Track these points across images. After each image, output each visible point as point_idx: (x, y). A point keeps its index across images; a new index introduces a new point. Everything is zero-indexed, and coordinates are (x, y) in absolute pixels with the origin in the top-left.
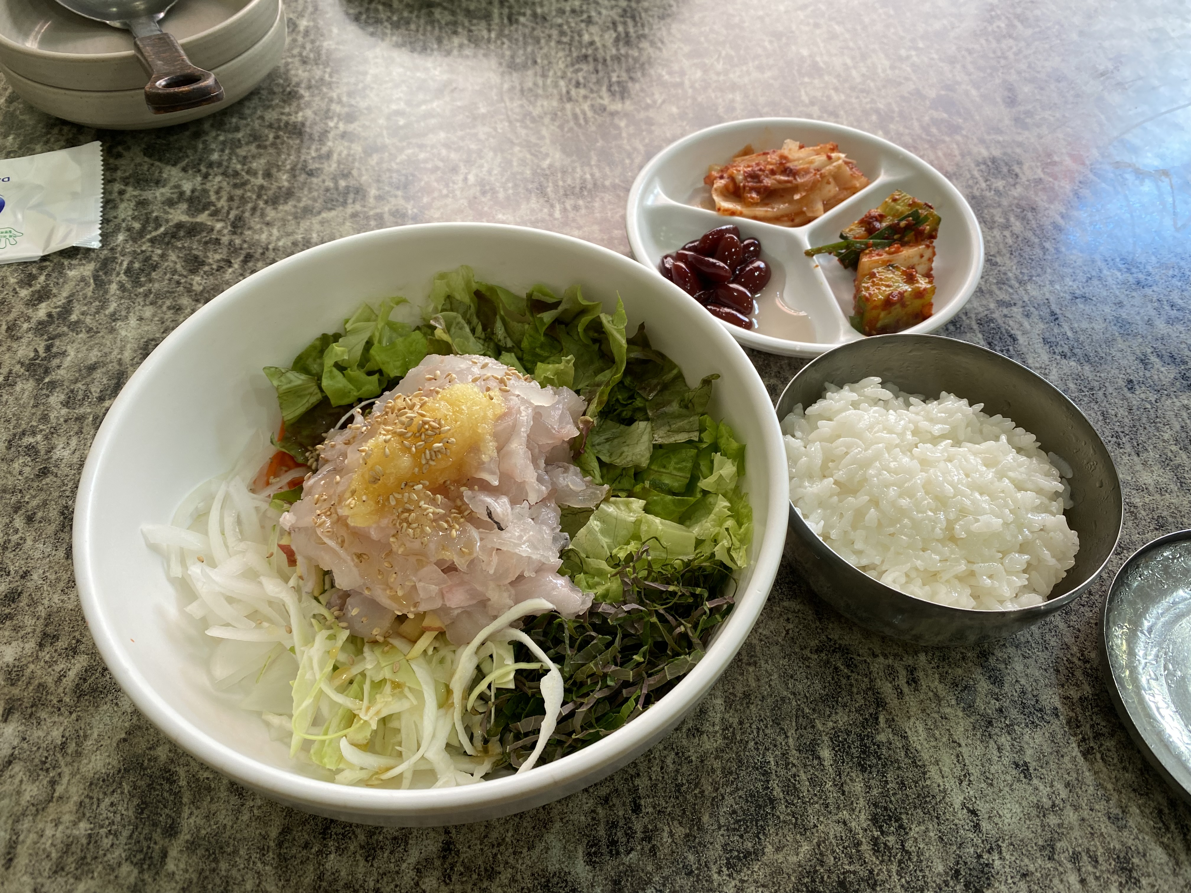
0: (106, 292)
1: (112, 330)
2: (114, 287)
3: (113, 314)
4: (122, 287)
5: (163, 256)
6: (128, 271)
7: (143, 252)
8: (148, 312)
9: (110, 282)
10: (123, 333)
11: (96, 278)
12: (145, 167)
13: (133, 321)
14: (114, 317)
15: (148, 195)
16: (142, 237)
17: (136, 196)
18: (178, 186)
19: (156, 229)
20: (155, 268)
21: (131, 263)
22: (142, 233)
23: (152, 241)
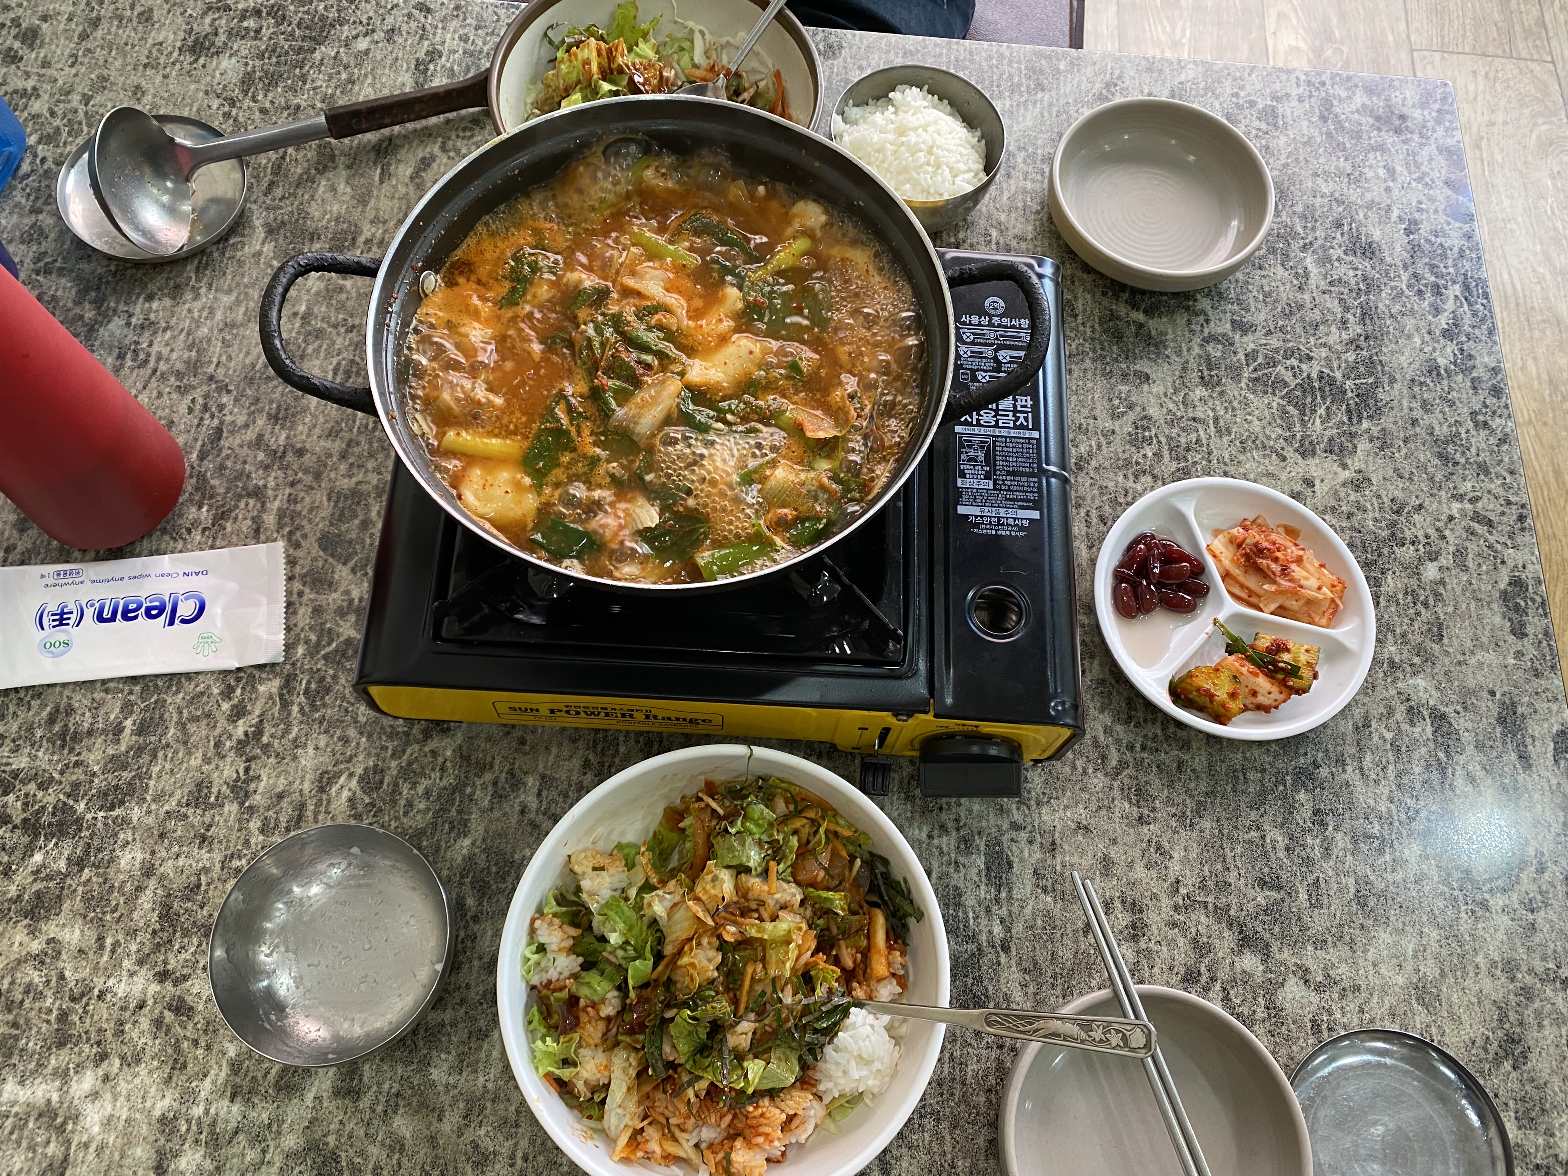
0: (289, 714)
1: (295, 758)
2: (295, 708)
3: (295, 740)
4: (302, 710)
5: (335, 677)
6: (307, 691)
7: (319, 670)
8: (323, 740)
9: (292, 703)
10: (303, 762)
11: (281, 695)
12: (320, 564)
13: (311, 751)
14: (296, 744)
15: (323, 600)
16: (318, 652)
17: (312, 600)
18: (347, 592)
19: (329, 644)
20: (328, 691)
21: (309, 682)
22: (318, 646)
23: (326, 657)
